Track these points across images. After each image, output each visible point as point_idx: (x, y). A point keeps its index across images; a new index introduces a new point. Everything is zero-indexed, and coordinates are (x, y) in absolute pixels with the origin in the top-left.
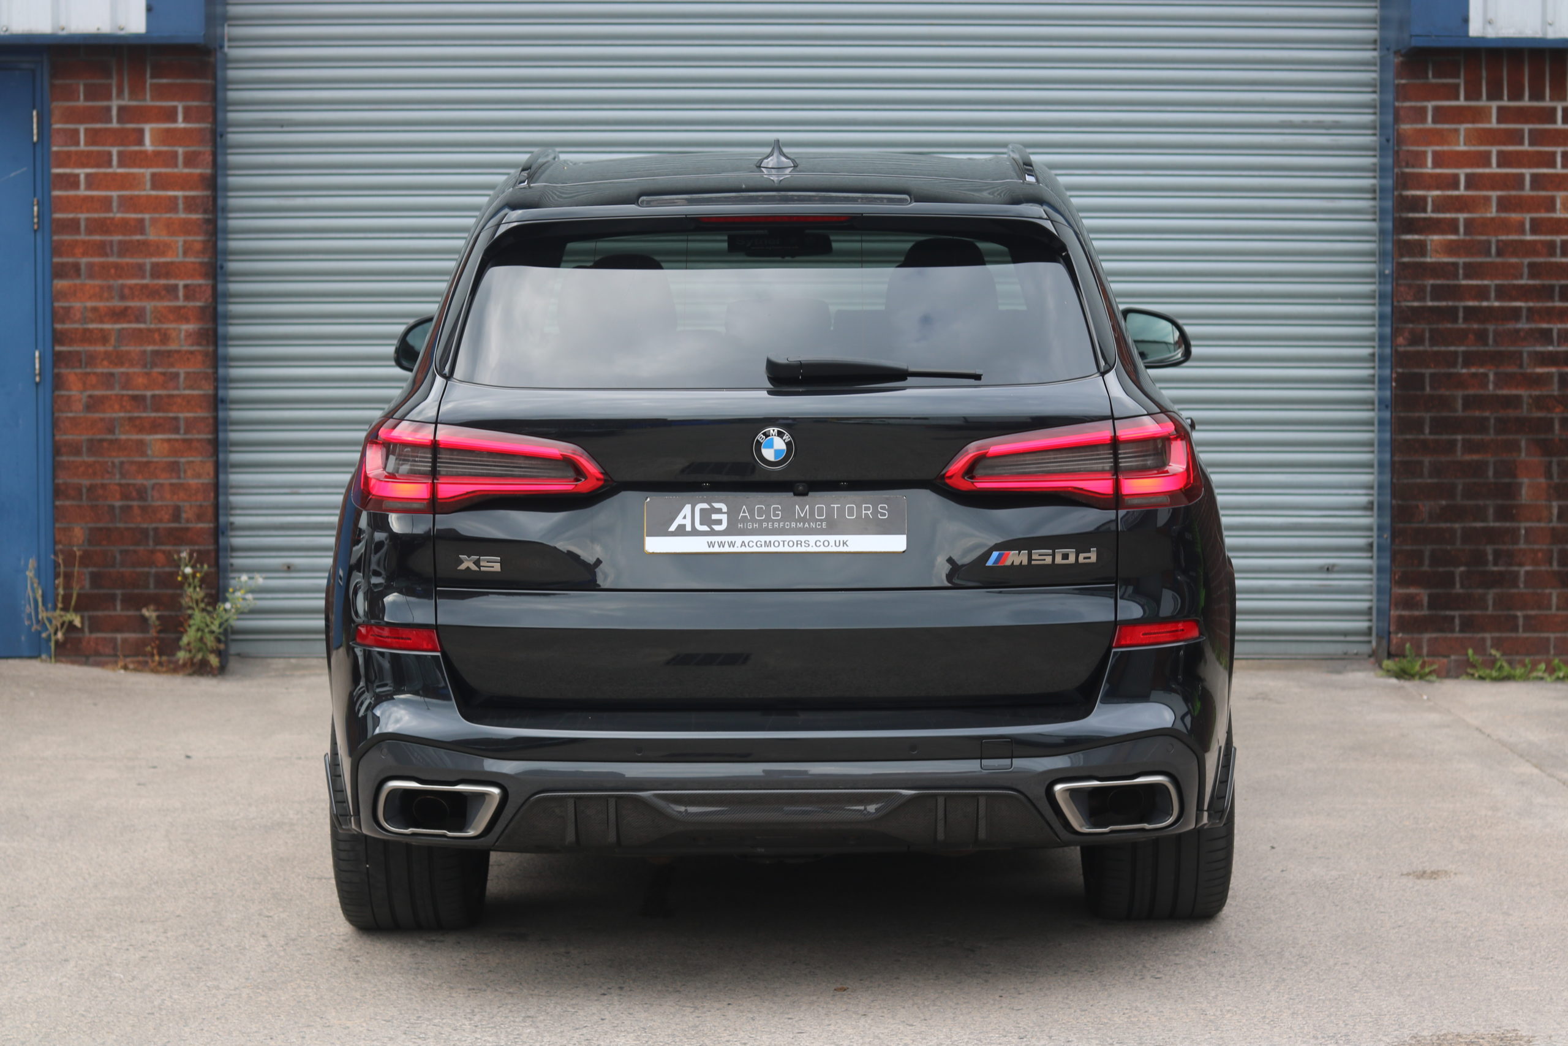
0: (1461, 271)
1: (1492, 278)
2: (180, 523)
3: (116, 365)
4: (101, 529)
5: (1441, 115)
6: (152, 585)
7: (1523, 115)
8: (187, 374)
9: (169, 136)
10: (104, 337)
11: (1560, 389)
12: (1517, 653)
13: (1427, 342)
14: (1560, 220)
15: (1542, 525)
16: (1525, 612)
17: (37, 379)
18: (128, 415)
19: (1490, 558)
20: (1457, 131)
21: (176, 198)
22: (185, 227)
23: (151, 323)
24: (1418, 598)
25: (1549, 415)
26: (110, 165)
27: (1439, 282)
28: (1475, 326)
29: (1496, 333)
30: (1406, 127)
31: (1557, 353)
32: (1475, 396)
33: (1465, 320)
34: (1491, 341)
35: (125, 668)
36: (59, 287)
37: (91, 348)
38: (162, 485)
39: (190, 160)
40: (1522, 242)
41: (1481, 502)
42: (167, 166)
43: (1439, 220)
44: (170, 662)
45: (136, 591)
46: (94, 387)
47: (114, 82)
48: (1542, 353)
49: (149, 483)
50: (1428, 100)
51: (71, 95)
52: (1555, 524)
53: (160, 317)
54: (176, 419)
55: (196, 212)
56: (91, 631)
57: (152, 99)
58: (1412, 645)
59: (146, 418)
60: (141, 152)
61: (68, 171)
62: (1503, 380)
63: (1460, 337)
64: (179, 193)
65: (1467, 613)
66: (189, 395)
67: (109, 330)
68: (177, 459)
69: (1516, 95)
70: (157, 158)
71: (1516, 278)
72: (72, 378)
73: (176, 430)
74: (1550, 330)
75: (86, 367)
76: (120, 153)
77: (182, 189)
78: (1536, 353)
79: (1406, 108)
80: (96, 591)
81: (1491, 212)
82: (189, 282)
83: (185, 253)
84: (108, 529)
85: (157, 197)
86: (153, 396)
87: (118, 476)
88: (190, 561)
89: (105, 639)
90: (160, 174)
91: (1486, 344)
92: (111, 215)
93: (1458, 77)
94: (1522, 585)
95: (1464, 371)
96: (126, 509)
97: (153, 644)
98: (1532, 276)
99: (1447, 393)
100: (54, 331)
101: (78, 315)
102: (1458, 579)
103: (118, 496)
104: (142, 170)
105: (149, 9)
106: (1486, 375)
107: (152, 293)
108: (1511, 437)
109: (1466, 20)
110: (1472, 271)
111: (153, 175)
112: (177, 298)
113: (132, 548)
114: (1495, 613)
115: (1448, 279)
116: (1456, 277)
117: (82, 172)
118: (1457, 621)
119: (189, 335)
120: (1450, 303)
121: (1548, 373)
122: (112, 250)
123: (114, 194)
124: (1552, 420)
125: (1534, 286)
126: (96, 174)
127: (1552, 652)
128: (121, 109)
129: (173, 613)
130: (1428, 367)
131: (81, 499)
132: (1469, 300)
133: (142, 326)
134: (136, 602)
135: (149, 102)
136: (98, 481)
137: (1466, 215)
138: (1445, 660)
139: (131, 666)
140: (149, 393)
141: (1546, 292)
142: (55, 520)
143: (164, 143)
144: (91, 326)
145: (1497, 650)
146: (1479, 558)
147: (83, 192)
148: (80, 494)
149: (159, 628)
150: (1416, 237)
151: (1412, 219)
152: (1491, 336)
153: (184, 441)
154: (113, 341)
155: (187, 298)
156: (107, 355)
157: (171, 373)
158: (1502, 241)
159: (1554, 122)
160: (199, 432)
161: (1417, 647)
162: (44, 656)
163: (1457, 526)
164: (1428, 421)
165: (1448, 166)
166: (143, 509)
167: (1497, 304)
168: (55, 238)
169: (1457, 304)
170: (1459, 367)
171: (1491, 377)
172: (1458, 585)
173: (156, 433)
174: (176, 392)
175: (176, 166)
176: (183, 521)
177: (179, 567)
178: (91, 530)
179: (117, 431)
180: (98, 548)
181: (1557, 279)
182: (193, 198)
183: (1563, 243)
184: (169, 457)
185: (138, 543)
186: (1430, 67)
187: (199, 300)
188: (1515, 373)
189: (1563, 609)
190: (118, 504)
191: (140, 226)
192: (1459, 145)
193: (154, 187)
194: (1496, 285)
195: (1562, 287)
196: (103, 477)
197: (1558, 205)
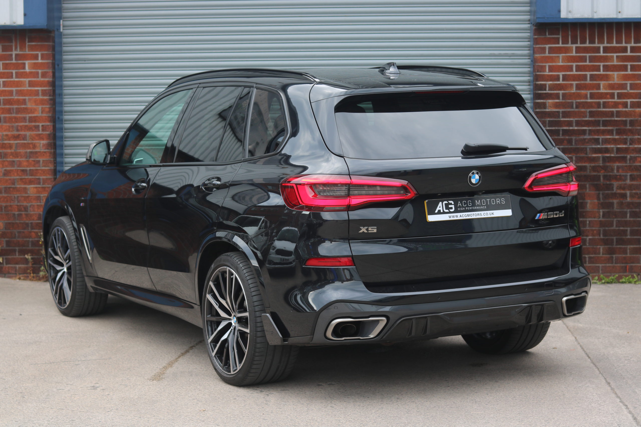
0: (561, 115)
1: (574, 117)
3: (15, 157)
4: (10, 223)
5: (551, 50)
6: (30, 246)
7: (586, 50)
8: (43, 161)
9: (36, 66)
10: (10, 146)
11: (603, 163)
14: (602, 93)
15: (596, 219)
16: (589, 256)
18: (20, 177)
20: (558, 57)
21: (38, 90)
22: (42, 102)
23: (29, 141)
25: (599, 174)
26: (12, 77)
27: (551, 119)
28: (567, 137)
29: (576, 140)
30: (537, 55)
31: (602, 148)
33: (563, 135)
34: (574, 144)
35: (20, 279)
37: (6, 151)
38: (34, 205)
39: (44, 75)
40: (586, 102)
42: (34, 77)
43: (551, 94)
44: (37, 276)
45: (24, 248)
46: (7, 166)
47: (14, 44)
48: (595, 148)
49: (29, 205)
50: (547, 44)
52: (601, 219)
53: (32, 138)
54: (39, 179)
55: (46, 96)
56: (6, 264)
57: (29, 51)
59: (27, 178)
60: (24, 72)
62: (579, 159)
63: (561, 142)
64: (40, 89)
66: (44, 169)
67: (12, 143)
68: (40, 195)
69: (583, 41)
70: (31, 74)
71: (584, 117)
73: (39, 183)
74: (599, 139)
75: (3, 158)
76: (16, 73)
77: (41, 87)
78: (593, 148)
79: (537, 47)
80: (8, 248)
81: (573, 90)
82: (44, 124)
83: (42, 112)
84: (13, 223)
85: (31, 90)
86: (30, 170)
87: (16, 202)
89: (12, 267)
90: (32, 81)
91: (572, 145)
92: (13, 97)
93: (559, 35)
94: (588, 244)
96: (20, 215)
97: (30, 269)
98: (590, 116)
101: (0, 138)
103: (16, 210)
104: (25, 79)
105: (25, 15)
106: (572, 158)
107: (29, 128)
108: (582, 183)
109: (559, 11)
110: (565, 114)
111: (29, 81)
112: (39, 130)
113: (22, 231)
115: (555, 118)
116: (559, 117)
117: (1, 80)
119: (44, 145)
120: (556, 128)
121: (598, 157)
122: (13, 111)
123: (14, 89)
124: (600, 176)
125: (592, 121)
126: (7, 81)
127: (601, 272)
128: (16, 55)
129: (38, 257)
131: (2, 211)
132: (564, 127)
133: (25, 142)
134: (23, 252)
135: (27, 52)
136: (9, 204)
137: (563, 92)
139: (22, 278)
140: (28, 169)
141: (597, 123)
143: (33, 68)
144: (5, 142)
147: (2, 88)
148: (2, 209)
149: (33, 263)
150: (542, 101)
151: (540, 93)
152: (574, 142)
153: (42, 188)
154: (14, 148)
155: (43, 130)
156: (12, 153)
157: (37, 161)
158: (578, 102)
159: (600, 53)
160: (48, 184)
165: (555, 72)
166: (27, 215)
167: (576, 128)
169: (559, 128)
171: (574, 158)
173: (31, 184)
174: (39, 168)
175: (38, 77)
177: (40, 238)
178: (6, 223)
179: (16, 184)
180: (9, 231)
181: (601, 118)
182: (45, 90)
183: (604, 102)
184: (36, 194)
185: (24, 229)
186: (547, 30)
187: (48, 131)
188: (584, 157)
189: (605, 254)
190: (17, 213)
191: (24, 102)
192: (559, 63)
193: (30, 86)
194: (576, 120)
195: (603, 121)
196: (10, 202)
197: (601, 87)
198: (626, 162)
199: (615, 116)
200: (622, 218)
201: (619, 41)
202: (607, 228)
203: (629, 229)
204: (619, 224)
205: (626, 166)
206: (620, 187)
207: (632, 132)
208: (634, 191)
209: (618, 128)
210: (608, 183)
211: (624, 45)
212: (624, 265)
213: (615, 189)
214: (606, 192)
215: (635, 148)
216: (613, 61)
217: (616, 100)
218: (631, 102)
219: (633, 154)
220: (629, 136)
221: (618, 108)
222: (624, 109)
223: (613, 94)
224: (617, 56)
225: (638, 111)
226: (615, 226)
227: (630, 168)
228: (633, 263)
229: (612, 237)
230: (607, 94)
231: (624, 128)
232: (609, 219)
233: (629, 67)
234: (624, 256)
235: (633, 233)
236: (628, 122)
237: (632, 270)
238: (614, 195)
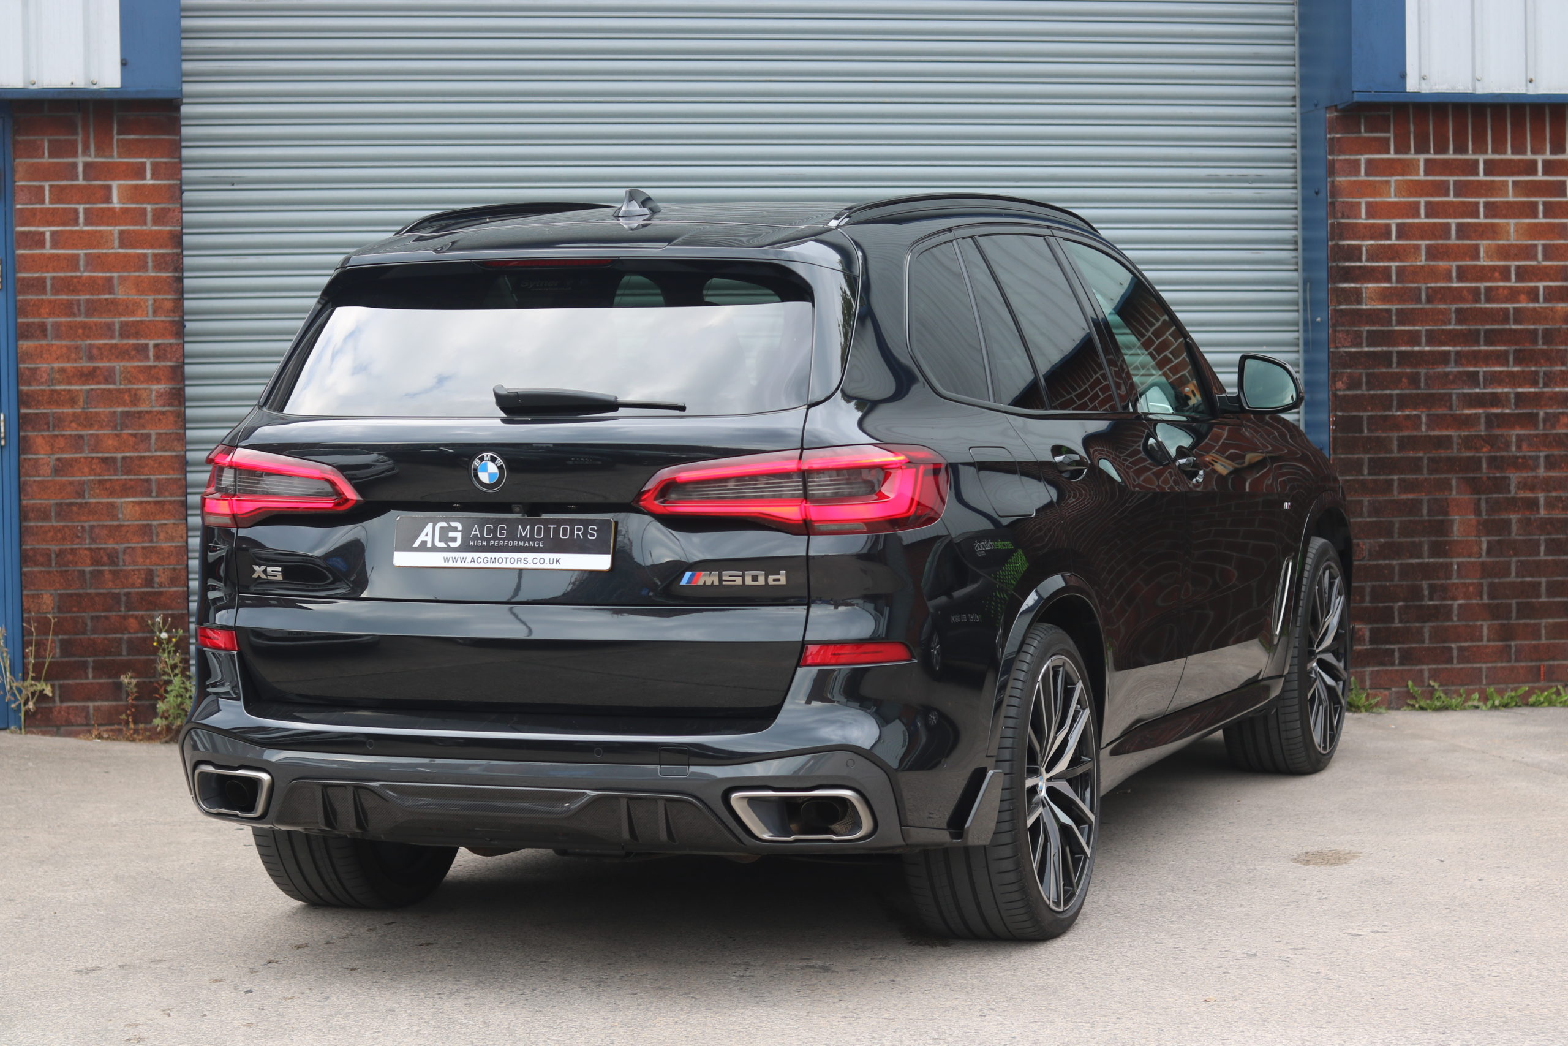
0: (1394, 318)
1: (1423, 323)
2: (153, 587)
3: (85, 427)
4: (71, 595)
5: (1373, 167)
6: (124, 653)
7: (1448, 167)
8: (158, 435)
9: (137, 193)
10: (72, 399)
11: (1486, 429)
12: (1453, 684)
13: (1364, 387)
14: (1483, 267)
15: (1473, 560)
16: (1458, 644)
17: (3, 443)
18: (98, 478)
19: (1426, 593)
20: (1388, 182)
21: (145, 255)
22: (155, 286)
23: (121, 384)
24: (1360, 633)
25: (1477, 455)
26: (77, 223)
27: (1374, 328)
28: (1408, 370)
29: (1428, 377)
30: (1340, 179)
31: (1483, 394)
32: (1409, 437)
33: (1399, 364)
34: (1422, 385)
35: (100, 737)
36: (24, 347)
37: (59, 410)
38: (133, 549)
39: (159, 217)
40: (1450, 288)
41: (1417, 540)
42: (135, 223)
43: (1373, 268)
44: (146, 730)
45: (108, 658)
46: (62, 450)
47: (80, 138)
48: (1469, 394)
49: (121, 547)
50: (1361, 154)
51: (34, 150)
52: (1484, 559)
53: (129, 377)
54: (148, 481)
55: (166, 270)
56: (62, 701)
57: (120, 156)
58: (1356, 678)
59: (117, 480)
60: (109, 209)
61: (33, 229)
62: (1435, 421)
63: (1394, 380)
64: (149, 251)
65: (1405, 646)
66: (159, 457)
67: (77, 391)
68: (149, 522)
69: (1442, 148)
70: (124, 215)
71: (1445, 324)
72: (39, 441)
73: (148, 493)
74: (1478, 372)
75: (53, 430)
76: (86, 211)
77: (152, 247)
78: (1464, 395)
79: (1341, 160)
80: (67, 659)
81: (1421, 261)
82: (157, 341)
83: (155, 313)
84: (79, 595)
85: (125, 255)
86: (124, 458)
87: (88, 541)
88: (164, 626)
89: (77, 707)
90: (128, 231)
91: (1419, 388)
92: (78, 274)
93: (1389, 132)
94: (1455, 619)
95: (1399, 413)
96: (97, 575)
97: (128, 712)
98: (1459, 321)
99: (1384, 435)
100: (19, 392)
101: (45, 376)
102: (1396, 613)
103: (88, 561)
104: (110, 228)
105: (124, 63)
106: (1419, 417)
107: (122, 353)
108: (1443, 476)
109: (1403, 76)
110: (1404, 317)
111: (121, 233)
112: (147, 358)
113: (103, 614)
114: (1431, 645)
115: (1382, 325)
116: (1390, 323)
117: (47, 230)
118: (1397, 654)
119: (160, 395)
120: (1385, 349)
121: (1476, 414)
122: (79, 310)
123: (81, 252)
124: (1480, 459)
125: (1461, 331)
126: (62, 231)
127: (1484, 682)
128: (87, 165)
129: (150, 680)
130: (1366, 410)
131: (50, 566)
132: (1402, 346)
133: (111, 387)
134: (110, 669)
135: (116, 159)
136: (68, 547)
137: (1397, 264)
138: (1386, 692)
139: (105, 735)
140: (119, 455)
141: (1472, 337)
142: (22, 587)
143: (132, 200)
144: (58, 388)
145: (1435, 681)
146: (1415, 593)
147: (48, 250)
148: (50, 560)
149: (136, 695)
150: (1353, 285)
151: (1349, 268)
152: (1423, 380)
153: (156, 503)
154: (81, 403)
155: (157, 357)
156: (76, 417)
157: (142, 435)
158: (1431, 288)
159: (1477, 174)
160: (171, 495)
161: (1361, 680)
162: (13, 728)
163: (1395, 562)
164: (1366, 461)
165: (1380, 218)
166: (115, 574)
167: (1427, 349)
168: (20, 298)
169: (1391, 349)
170: (1394, 410)
171: (1424, 419)
172: (1397, 620)
173: (127, 496)
174: (147, 454)
175: (145, 224)
176: (156, 585)
177: (153, 632)
178: (61, 595)
179: (87, 496)
181: (1482, 325)
182: (163, 255)
183: (1488, 289)
184: (140, 520)
185: (110, 610)
186: (1363, 121)
187: (170, 360)
188: (1445, 415)
189: (1494, 640)
190: (88, 569)
191: (108, 285)
192: (1390, 197)
193: (122, 245)
194: (1427, 330)
195: (1487, 331)
196: (72, 543)
197: (1482, 254)
198: (1536, 427)
199: (1512, 321)
200: (1530, 555)
201: (1519, 149)
202: (1497, 580)
203: (1544, 580)
204: (1525, 569)
205: (1536, 436)
206: (1524, 485)
207: (1548, 357)
208: (1554, 494)
209: (1518, 348)
210: (1498, 475)
211: (1529, 156)
212: (1533, 664)
213: (1513, 488)
214: (1495, 496)
215: (1556, 393)
216: (1507, 195)
217: (1513, 283)
218: (1545, 288)
219: (1551, 407)
220: (1541, 366)
221: (1519, 302)
222: (1531, 305)
223: (1507, 269)
224: (1514, 182)
225: (1562, 308)
226: (1513, 574)
227: (1547, 441)
228: (1553, 659)
229: (1509, 601)
230: (1494, 269)
231: (1532, 347)
232: (1502, 559)
233: (1541, 208)
234: (1534, 642)
235: (1554, 589)
236: (1540, 332)
237: (1551, 676)
238: (1513, 504)
